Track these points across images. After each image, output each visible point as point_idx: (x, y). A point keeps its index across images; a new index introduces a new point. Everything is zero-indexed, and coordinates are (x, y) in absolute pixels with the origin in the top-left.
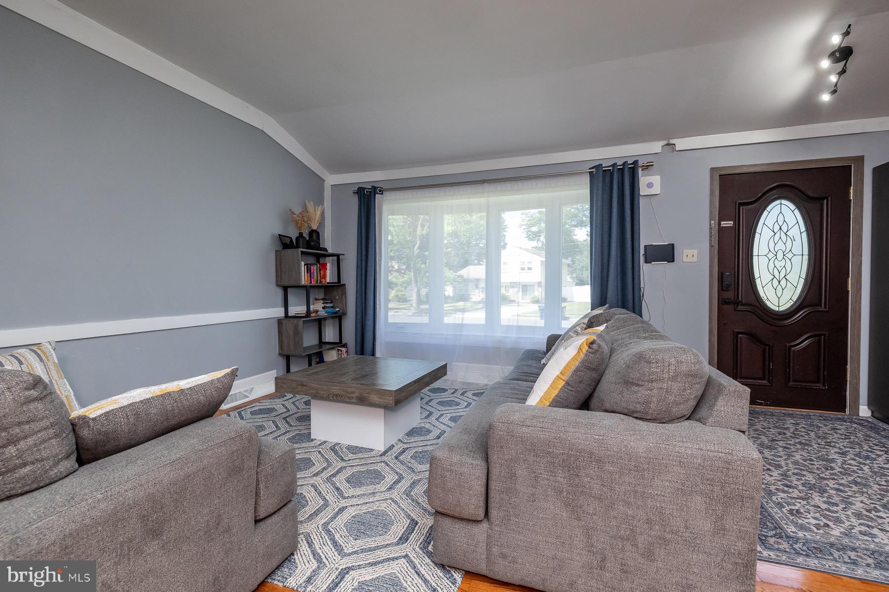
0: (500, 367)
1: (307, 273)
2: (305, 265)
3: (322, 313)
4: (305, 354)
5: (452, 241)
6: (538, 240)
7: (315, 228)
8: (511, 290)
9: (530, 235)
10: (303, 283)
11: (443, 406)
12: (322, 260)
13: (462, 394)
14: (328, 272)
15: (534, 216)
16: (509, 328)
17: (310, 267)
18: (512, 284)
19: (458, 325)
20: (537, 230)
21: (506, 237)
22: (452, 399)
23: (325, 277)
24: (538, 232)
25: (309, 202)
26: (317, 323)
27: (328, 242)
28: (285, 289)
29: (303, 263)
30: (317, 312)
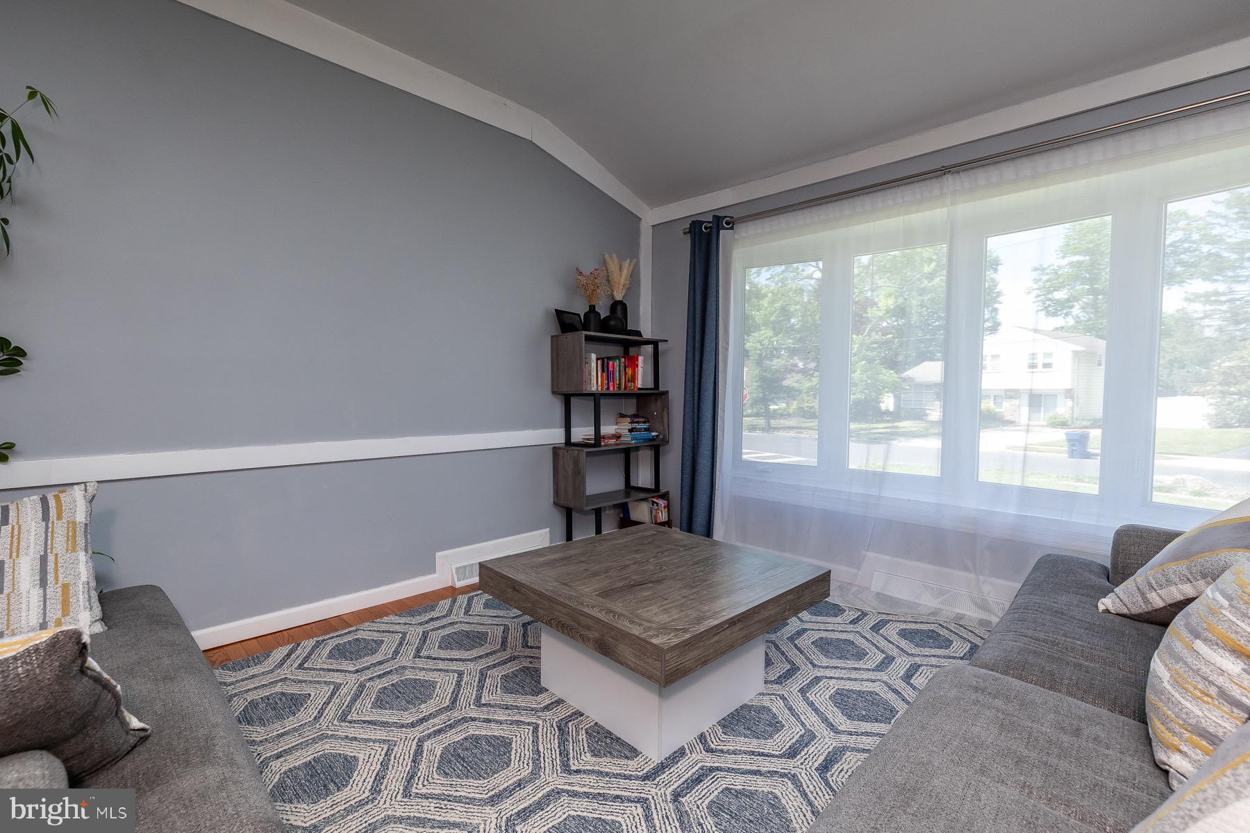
0: (972, 576)
1: (603, 371)
2: (597, 359)
3: (627, 439)
4: (589, 508)
5: (895, 323)
6: (1067, 315)
7: (619, 297)
8: (1006, 404)
9: (1049, 306)
10: (594, 389)
11: (827, 654)
12: (632, 351)
13: (876, 628)
14: (640, 370)
15: (1060, 272)
16: (999, 490)
17: (608, 363)
18: (1008, 393)
19: (875, 473)
20: (1065, 297)
21: (999, 311)
22: (850, 637)
23: (633, 379)
24: (1068, 300)
25: (611, 257)
26: (623, 455)
27: (645, 321)
28: (567, 399)
29: (594, 356)
30: (620, 437)
